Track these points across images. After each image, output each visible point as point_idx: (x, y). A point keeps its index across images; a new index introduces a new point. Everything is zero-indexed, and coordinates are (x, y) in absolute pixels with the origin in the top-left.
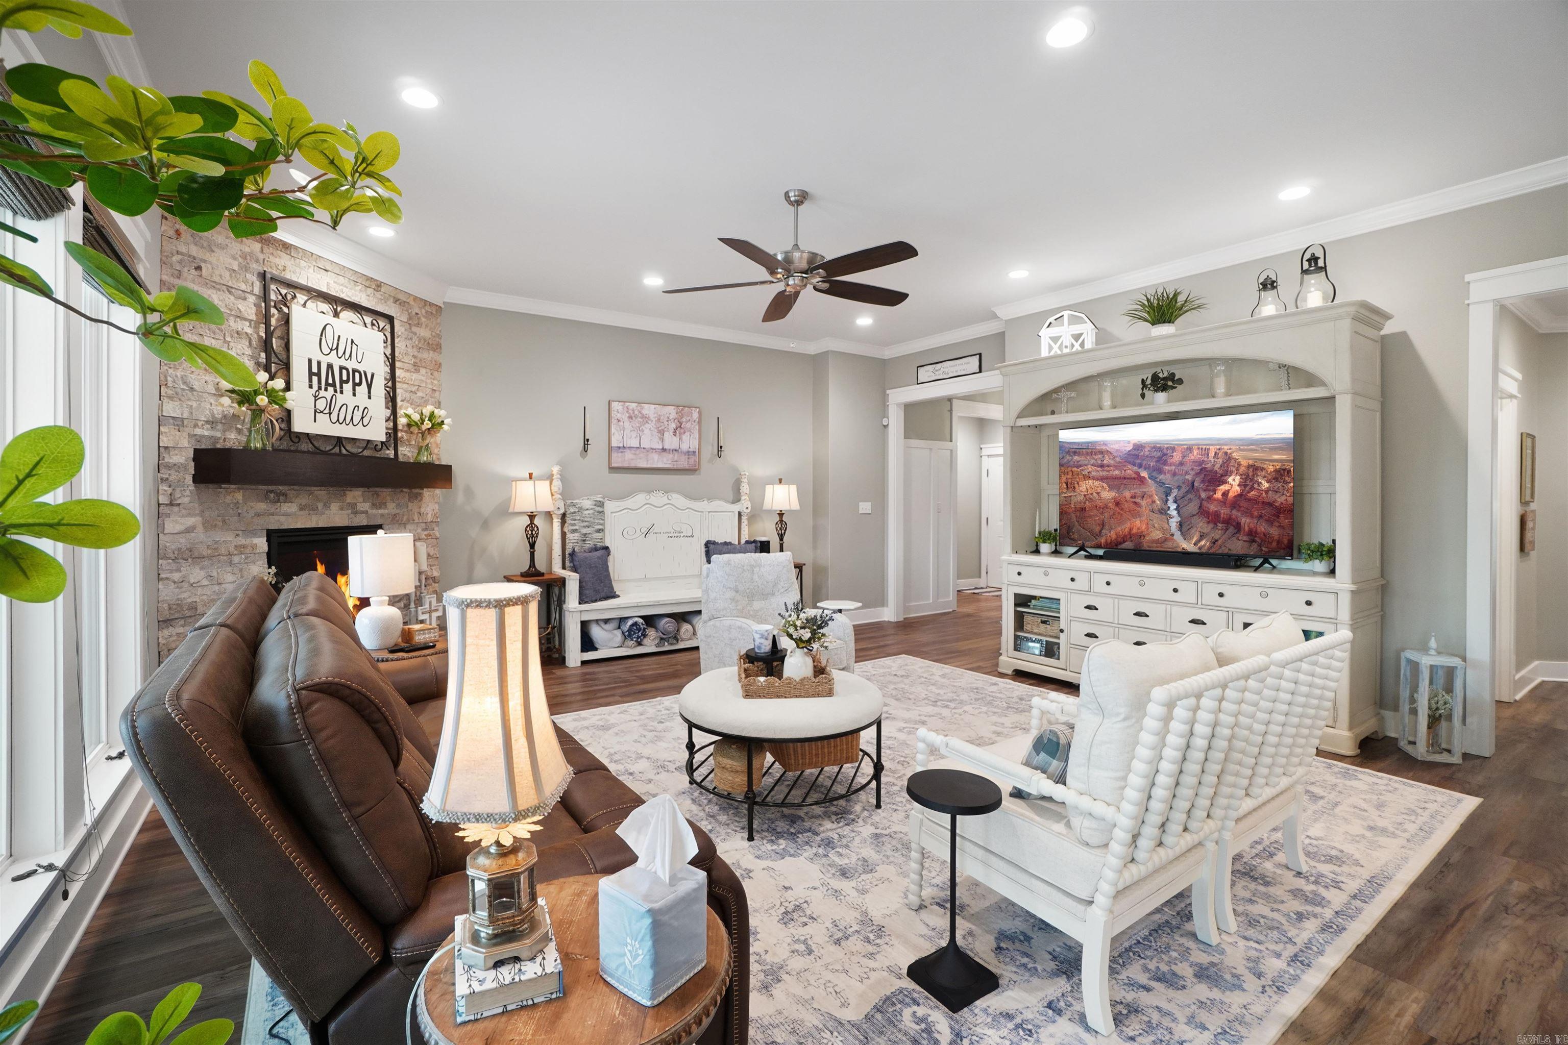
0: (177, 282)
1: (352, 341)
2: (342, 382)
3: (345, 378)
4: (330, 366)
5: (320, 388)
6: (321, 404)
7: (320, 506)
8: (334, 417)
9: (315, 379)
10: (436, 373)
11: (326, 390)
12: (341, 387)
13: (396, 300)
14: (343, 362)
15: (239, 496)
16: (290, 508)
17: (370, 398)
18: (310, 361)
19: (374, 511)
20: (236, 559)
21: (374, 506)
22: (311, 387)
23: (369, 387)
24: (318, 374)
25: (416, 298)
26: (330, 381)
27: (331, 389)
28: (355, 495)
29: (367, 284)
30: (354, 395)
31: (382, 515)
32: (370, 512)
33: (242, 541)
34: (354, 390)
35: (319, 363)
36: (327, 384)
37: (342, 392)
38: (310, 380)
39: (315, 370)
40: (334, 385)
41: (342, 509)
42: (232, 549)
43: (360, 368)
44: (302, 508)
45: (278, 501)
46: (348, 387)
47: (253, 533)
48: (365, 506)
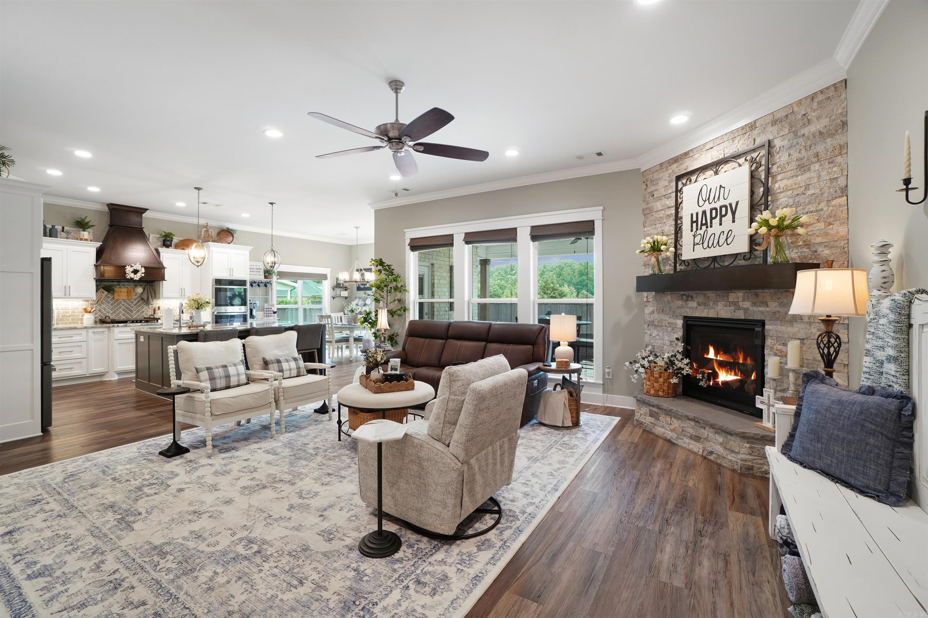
0: (648, 206)
1: (721, 186)
2: (712, 219)
3: (714, 215)
4: (704, 212)
5: (697, 229)
6: (698, 239)
7: (711, 303)
8: (705, 245)
9: (695, 225)
10: (839, 159)
11: (701, 229)
12: (711, 222)
13: (774, 123)
14: (713, 205)
15: (669, 298)
16: (693, 304)
17: (734, 221)
18: (692, 215)
19: (755, 308)
20: (669, 329)
21: (754, 304)
22: (692, 231)
23: (734, 213)
24: (697, 222)
25: (800, 103)
26: (704, 222)
27: (704, 228)
28: (737, 296)
29: (744, 132)
30: (721, 224)
31: (762, 312)
32: (751, 308)
33: (672, 320)
34: (721, 220)
35: (697, 214)
36: (702, 225)
37: (711, 226)
38: (692, 227)
39: (694, 219)
40: (706, 224)
41: (726, 306)
42: (667, 324)
43: (727, 203)
44: (699, 304)
45: (688, 300)
46: (716, 221)
47: (676, 317)
48: (747, 304)
